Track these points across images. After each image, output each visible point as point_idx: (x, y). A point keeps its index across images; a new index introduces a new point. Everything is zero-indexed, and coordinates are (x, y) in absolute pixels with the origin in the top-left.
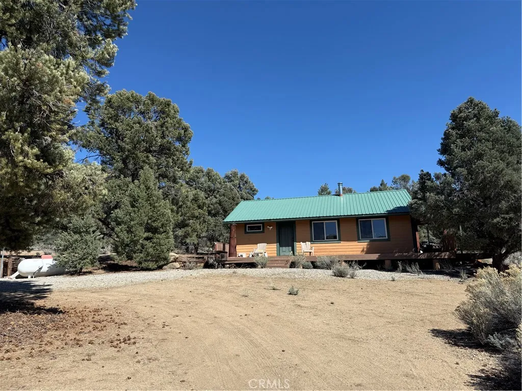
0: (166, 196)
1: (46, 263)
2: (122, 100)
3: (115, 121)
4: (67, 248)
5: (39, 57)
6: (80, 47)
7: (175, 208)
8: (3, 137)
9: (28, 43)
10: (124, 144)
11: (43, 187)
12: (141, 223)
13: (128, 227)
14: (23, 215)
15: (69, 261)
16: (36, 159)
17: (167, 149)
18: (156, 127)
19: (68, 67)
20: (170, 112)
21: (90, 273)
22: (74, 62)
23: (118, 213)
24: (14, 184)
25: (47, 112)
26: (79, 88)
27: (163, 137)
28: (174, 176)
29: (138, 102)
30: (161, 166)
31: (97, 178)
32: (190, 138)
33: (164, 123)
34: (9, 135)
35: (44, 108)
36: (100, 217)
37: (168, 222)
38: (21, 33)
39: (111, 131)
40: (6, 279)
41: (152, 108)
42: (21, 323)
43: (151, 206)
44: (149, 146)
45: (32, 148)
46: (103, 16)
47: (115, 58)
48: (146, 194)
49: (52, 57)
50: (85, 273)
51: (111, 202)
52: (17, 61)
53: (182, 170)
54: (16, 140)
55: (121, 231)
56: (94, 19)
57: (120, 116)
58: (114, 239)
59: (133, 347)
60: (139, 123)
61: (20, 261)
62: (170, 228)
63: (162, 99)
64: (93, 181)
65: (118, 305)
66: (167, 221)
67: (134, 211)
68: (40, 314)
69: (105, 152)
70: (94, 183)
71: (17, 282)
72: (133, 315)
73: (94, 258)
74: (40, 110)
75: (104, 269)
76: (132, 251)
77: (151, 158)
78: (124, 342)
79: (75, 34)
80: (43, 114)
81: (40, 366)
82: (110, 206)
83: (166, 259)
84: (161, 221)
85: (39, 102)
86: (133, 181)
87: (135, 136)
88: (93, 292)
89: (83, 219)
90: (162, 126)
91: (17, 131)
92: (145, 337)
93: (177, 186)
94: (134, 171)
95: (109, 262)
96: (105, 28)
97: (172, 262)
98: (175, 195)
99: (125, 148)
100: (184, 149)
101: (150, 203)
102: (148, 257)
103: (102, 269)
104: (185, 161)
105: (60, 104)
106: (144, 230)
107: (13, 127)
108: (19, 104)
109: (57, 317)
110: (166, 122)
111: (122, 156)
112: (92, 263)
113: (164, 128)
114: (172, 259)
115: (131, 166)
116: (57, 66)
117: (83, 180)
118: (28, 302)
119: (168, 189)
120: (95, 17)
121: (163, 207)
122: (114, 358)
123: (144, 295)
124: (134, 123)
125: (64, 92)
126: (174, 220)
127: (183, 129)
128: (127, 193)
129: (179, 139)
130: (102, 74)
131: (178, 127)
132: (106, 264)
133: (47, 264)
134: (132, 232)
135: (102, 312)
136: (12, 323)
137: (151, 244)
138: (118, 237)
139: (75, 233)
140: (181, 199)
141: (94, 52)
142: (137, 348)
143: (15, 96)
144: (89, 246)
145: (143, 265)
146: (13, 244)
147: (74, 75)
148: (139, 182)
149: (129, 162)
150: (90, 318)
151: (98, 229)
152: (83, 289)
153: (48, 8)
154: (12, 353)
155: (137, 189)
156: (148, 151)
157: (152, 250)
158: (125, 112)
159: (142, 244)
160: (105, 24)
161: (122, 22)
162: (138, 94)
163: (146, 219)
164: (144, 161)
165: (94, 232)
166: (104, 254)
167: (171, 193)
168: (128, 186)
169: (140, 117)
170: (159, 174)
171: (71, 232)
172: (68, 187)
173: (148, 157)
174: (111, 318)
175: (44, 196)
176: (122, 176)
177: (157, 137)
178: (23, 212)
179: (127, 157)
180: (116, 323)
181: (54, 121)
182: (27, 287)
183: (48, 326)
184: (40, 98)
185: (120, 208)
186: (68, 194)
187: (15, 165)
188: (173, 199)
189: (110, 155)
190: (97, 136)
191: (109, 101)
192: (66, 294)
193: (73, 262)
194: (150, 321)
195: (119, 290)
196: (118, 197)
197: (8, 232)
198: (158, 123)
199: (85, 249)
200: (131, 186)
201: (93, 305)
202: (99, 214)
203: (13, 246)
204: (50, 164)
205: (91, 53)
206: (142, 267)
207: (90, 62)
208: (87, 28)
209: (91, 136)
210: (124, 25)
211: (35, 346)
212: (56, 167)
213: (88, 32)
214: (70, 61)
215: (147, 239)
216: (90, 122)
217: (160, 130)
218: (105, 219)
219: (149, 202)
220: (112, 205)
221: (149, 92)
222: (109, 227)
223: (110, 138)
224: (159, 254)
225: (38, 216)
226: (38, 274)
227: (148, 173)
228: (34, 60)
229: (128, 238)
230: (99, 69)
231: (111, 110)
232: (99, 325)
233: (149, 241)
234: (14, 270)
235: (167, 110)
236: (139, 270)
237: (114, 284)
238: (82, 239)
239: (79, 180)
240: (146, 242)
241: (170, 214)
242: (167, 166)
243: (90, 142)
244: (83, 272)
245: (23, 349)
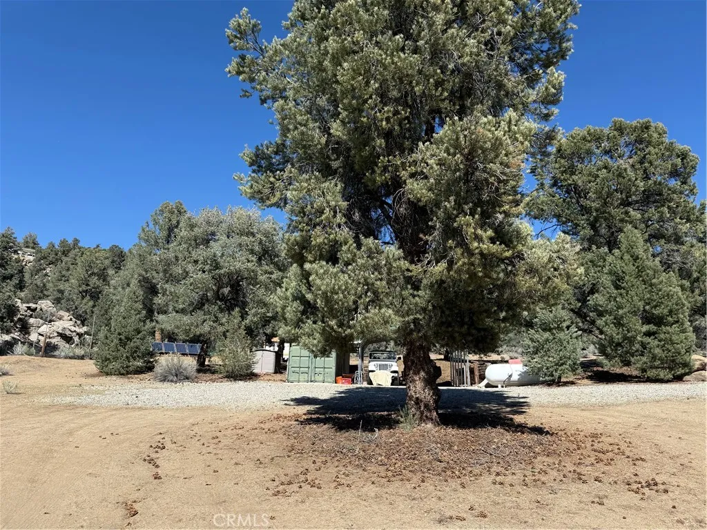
0: (667, 266)
1: (516, 369)
2: (575, 143)
3: (571, 175)
4: (537, 350)
5: (477, 123)
6: (518, 93)
7: (687, 283)
8: (455, 225)
9: (462, 113)
10: (588, 202)
11: (502, 275)
12: (634, 311)
13: (615, 319)
14: (486, 311)
15: (542, 368)
16: (491, 243)
17: (657, 195)
18: (633, 166)
19: (510, 122)
20: (651, 136)
21: (572, 383)
22: (515, 114)
23: (598, 299)
24: (473, 275)
25: (496, 184)
26: (526, 143)
27: (647, 177)
28: (676, 234)
29: (598, 139)
30: (650, 223)
31: (567, 254)
32: (693, 168)
33: (644, 157)
34: (460, 222)
35: (492, 180)
36: (572, 307)
37: (679, 307)
38: (454, 105)
39: (567, 189)
40: (475, 388)
41: (622, 141)
42: (505, 441)
43: (645, 284)
44: (627, 197)
45: (485, 231)
46: (538, 43)
47: (563, 88)
48: (634, 268)
49: (490, 117)
50: (566, 384)
51: (584, 285)
52: (457, 135)
53: (688, 220)
54: (468, 225)
55: (606, 324)
56: (528, 52)
57: (577, 166)
58: (597, 337)
59: (665, 497)
60: (606, 168)
61: (486, 367)
62: (684, 316)
63: (634, 123)
64: (563, 259)
65: (623, 430)
66: (677, 305)
67: (621, 295)
68: (524, 433)
69: (564, 219)
70: (564, 261)
71: (488, 391)
72: (651, 448)
73: (574, 364)
74: (488, 183)
75: (590, 378)
76: (627, 352)
77: (632, 213)
78: (647, 486)
79: (509, 80)
80: (491, 188)
81: (539, 499)
82: (584, 291)
83: (686, 365)
84: (667, 306)
85: (485, 175)
86: (610, 251)
87: (603, 188)
88: (583, 410)
89: (551, 312)
90: (641, 162)
91: (466, 214)
92: (681, 484)
93: (684, 247)
94: (609, 237)
95: (595, 369)
96: (543, 56)
97: (698, 370)
98: (683, 263)
99: (591, 207)
100: (686, 187)
101: (643, 281)
102: (655, 361)
103: (587, 378)
104: (691, 205)
105: (507, 170)
106: (640, 321)
107: (463, 211)
108: (464, 183)
109: (545, 439)
110: (646, 154)
111: (589, 220)
112: (574, 370)
113: (646, 165)
114: (697, 365)
115: (603, 231)
116: (497, 125)
117: (550, 260)
118: (505, 417)
119: (668, 255)
120: (528, 49)
121: (666, 283)
122: (639, 509)
123: (663, 419)
124: (598, 170)
125: (510, 154)
126: (689, 302)
127: (679, 156)
128: (606, 270)
129: (674, 173)
130: (550, 116)
131: (670, 156)
132: (592, 371)
133: (516, 371)
134: (623, 325)
135: (603, 438)
136: (495, 440)
137: (656, 342)
138: (601, 332)
139: (544, 330)
140: (694, 268)
141: (535, 93)
142: (673, 500)
143: (460, 176)
144: (565, 347)
145: (651, 373)
146: (481, 346)
147: (519, 129)
148: (621, 251)
149: (600, 225)
150: (588, 445)
151: (572, 323)
152: (569, 404)
153: (477, 62)
154: (504, 477)
155: (619, 261)
156: (626, 203)
157: (661, 351)
158: (583, 159)
159: (642, 342)
160: (542, 52)
161: (564, 38)
162: (597, 128)
163: (641, 304)
164: (622, 221)
165: (568, 327)
166: (585, 357)
167: (674, 260)
168: (605, 260)
169: (607, 158)
170: (649, 235)
171: (540, 330)
172: (532, 271)
173: (627, 213)
174: (619, 449)
175: (504, 285)
176: (594, 247)
177: (636, 179)
178: (486, 307)
179: (596, 219)
180: (628, 457)
181: (504, 193)
182: (500, 398)
183: (537, 449)
184: (484, 170)
185: (597, 291)
186: (535, 280)
187: (470, 253)
188: (680, 269)
189: (572, 221)
190: (551, 200)
191: (559, 151)
192: (548, 410)
193: (547, 369)
194: (685, 461)
195: (620, 408)
196: (593, 276)
197: (474, 331)
198: (636, 158)
199: (561, 350)
200: (610, 259)
201: (589, 428)
202: (571, 304)
203: (481, 347)
204: (507, 246)
205: (533, 95)
206: (648, 377)
207: (532, 107)
208: (521, 67)
209: (542, 202)
210: (568, 40)
211: (526, 472)
212: (514, 248)
213: (524, 70)
214: (510, 113)
215: (648, 334)
216: (538, 185)
217: (639, 169)
218: (579, 309)
219: (641, 279)
220: (586, 289)
221: (613, 120)
222: (586, 321)
223: (569, 199)
224: (672, 357)
225: (502, 311)
226: (509, 383)
227: (633, 236)
228: (473, 127)
229: (618, 334)
230: (545, 111)
231: (562, 161)
232: (603, 456)
233: (652, 337)
234: (482, 378)
235: (646, 135)
236: (643, 382)
237: (611, 400)
238: (554, 338)
239: (545, 260)
240: (647, 340)
241: (680, 293)
242: (661, 219)
243: (542, 210)
244: (563, 382)
245: (513, 474)
